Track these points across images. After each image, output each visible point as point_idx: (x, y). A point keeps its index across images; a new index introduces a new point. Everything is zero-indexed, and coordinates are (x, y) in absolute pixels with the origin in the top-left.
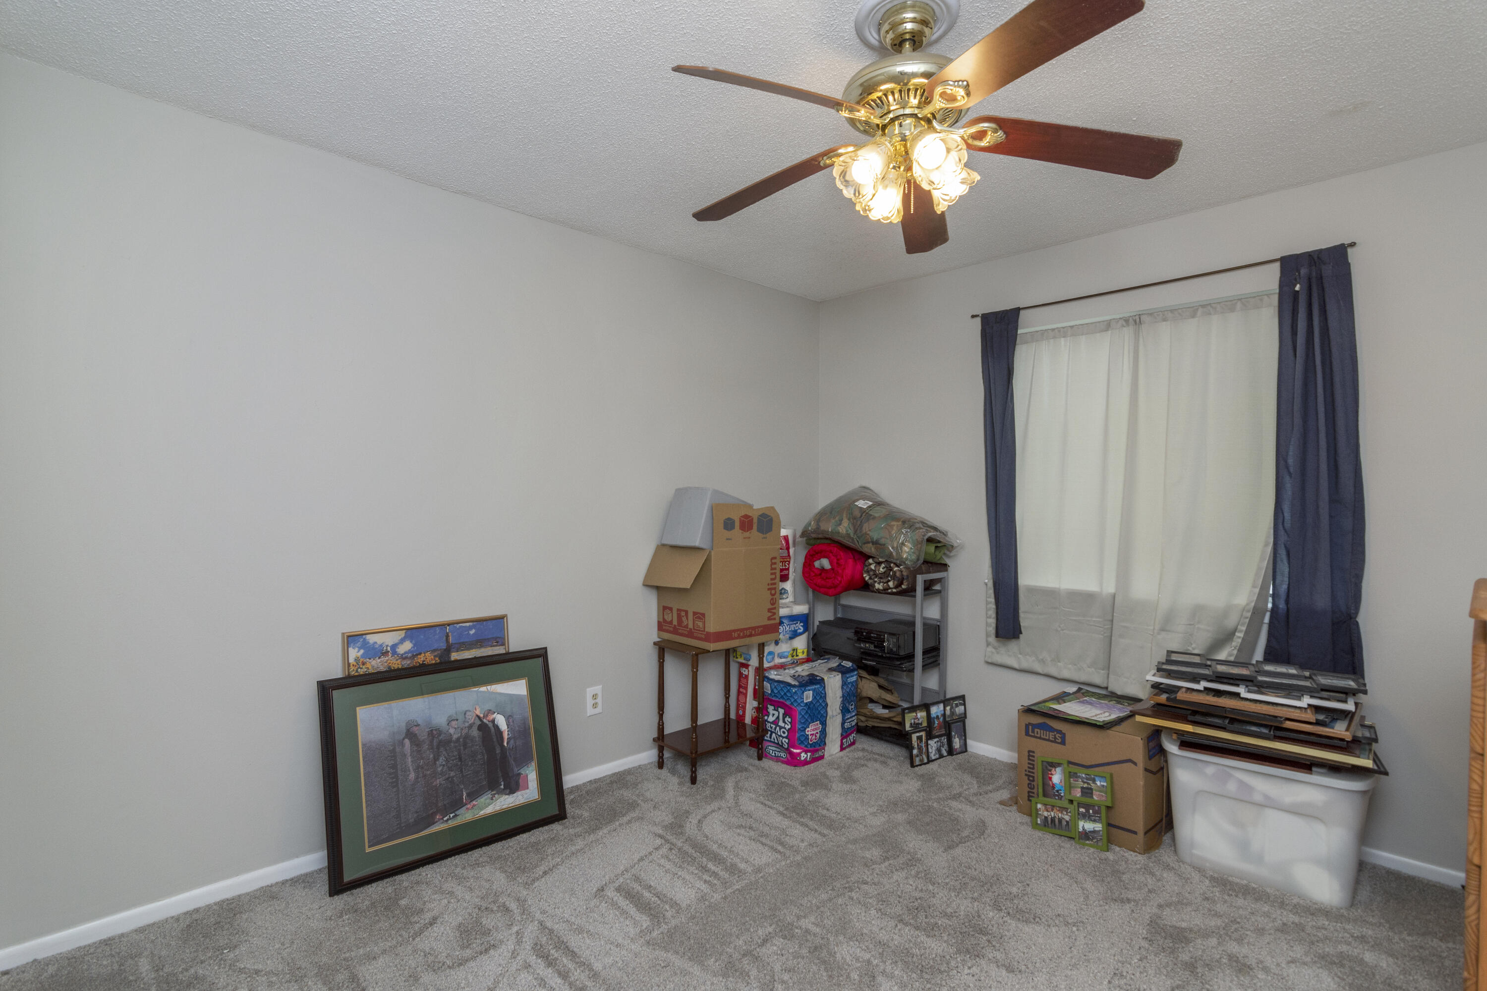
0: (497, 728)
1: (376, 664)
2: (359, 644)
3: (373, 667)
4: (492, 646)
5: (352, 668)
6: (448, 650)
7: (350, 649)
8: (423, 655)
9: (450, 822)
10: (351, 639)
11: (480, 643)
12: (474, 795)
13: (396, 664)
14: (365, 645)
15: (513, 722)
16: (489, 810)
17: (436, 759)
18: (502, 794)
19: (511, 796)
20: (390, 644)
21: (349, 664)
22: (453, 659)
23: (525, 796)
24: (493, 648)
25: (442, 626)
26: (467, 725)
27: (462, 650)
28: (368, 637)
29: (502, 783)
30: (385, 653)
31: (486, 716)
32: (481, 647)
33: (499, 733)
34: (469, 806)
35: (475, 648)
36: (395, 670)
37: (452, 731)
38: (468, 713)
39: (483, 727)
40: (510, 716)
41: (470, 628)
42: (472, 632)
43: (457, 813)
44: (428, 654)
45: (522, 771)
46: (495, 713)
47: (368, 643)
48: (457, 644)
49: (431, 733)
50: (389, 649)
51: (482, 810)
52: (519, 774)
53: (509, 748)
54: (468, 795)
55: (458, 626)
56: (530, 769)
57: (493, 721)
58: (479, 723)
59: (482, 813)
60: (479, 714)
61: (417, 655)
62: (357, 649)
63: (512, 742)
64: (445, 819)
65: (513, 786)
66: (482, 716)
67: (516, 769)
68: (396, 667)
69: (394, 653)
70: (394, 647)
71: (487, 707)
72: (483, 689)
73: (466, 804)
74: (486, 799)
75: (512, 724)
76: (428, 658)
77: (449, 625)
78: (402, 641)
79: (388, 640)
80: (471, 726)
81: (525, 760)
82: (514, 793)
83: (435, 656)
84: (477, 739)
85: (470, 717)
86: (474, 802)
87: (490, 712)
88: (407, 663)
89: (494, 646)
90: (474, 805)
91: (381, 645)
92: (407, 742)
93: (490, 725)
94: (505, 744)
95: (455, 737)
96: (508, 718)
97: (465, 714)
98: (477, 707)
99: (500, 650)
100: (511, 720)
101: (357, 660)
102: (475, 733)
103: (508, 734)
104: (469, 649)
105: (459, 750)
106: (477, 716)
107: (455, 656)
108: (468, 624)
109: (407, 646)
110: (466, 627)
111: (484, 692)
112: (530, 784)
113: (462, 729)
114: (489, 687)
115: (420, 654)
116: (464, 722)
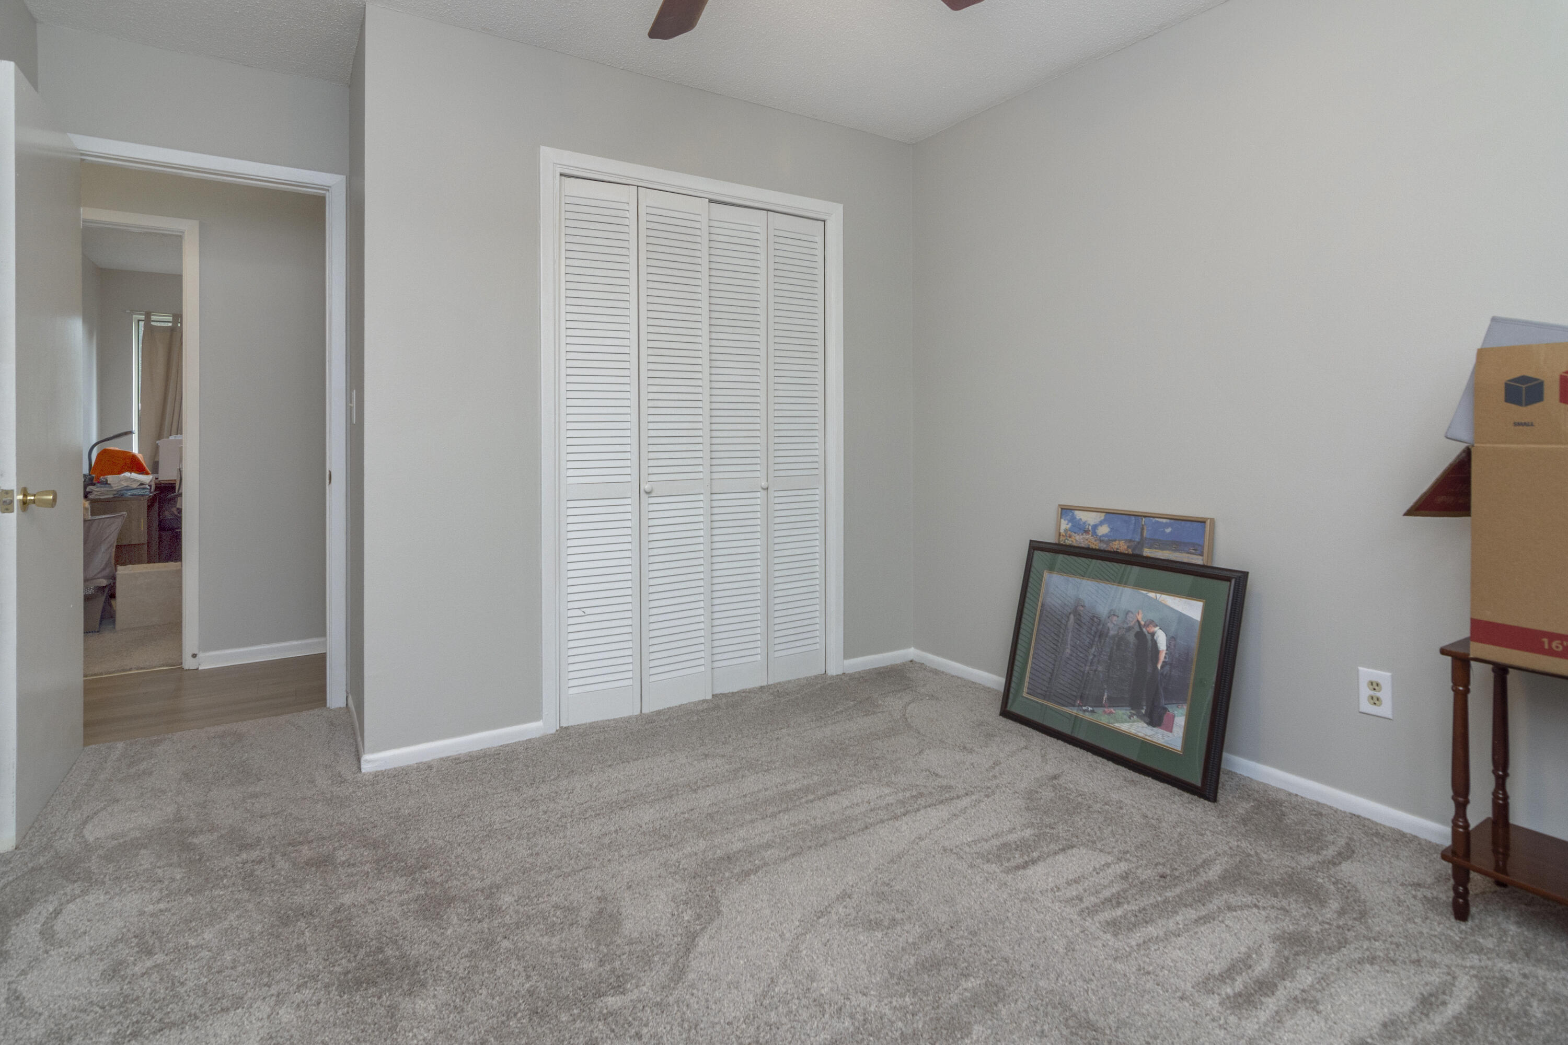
0: (1155, 643)
1: (1079, 540)
2: (1068, 517)
3: (1076, 541)
4: (1188, 553)
5: (1062, 538)
6: (1141, 544)
7: (1062, 520)
8: (1117, 542)
9: (1087, 713)
10: (1065, 511)
11: (1177, 545)
12: (1114, 702)
13: (1095, 545)
14: (1073, 520)
15: (1175, 646)
16: (1125, 727)
17: (1091, 646)
18: (1142, 719)
19: (1150, 728)
20: (1092, 523)
21: (1060, 534)
22: (1145, 554)
23: (1166, 738)
24: (1189, 555)
25: (1138, 516)
26: (1126, 626)
27: (1155, 548)
28: (1076, 513)
29: (1145, 708)
30: (1087, 532)
31: (1146, 625)
32: (1176, 550)
33: (1156, 651)
34: (1106, 710)
35: (1169, 550)
36: (1092, 549)
37: (1110, 625)
38: (1130, 615)
39: (1140, 635)
40: (1173, 637)
41: (1167, 525)
42: (1168, 530)
43: (1096, 709)
44: (1122, 543)
45: (1169, 707)
46: (1157, 626)
47: (1075, 518)
48: (1151, 539)
49: (1092, 619)
50: (1090, 528)
51: (1118, 722)
52: (1165, 709)
53: (1162, 674)
54: (1109, 698)
55: (1154, 520)
56: (1181, 711)
57: (1153, 634)
58: (1137, 629)
59: (1117, 725)
60: (1140, 620)
61: (1113, 540)
62: (1066, 522)
63: (1167, 668)
64: (1084, 708)
65: (1156, 718)
66: (1143, 623)
67: (1163, 702)
68: (1094, 547)
69: (1094, 533)
70: (1095, 527)
71: (1151, 616)
72: (1152, 595)
73: (1105, 707)
74: (1123, 714)
75: (1173, 647)
76: (1121, 546)
77: (1145, 517)
78: (1101, 523)
79: (1090, 519)
80: (1129, 629)
81: (1177, 697)
82: (1154, 726)
83: (1128, 547)
84: (1131, 646)
85: (1131, 619)
86: (1112, 709)
87: (1151, 623)
88: (1103, 546)
89: (1191, 553)
90: (1111, 713)
91: (1085, 523)
92: (1072, 616)
93: (1149, 637)
94: (1159, 666)
95: (1112, 633)
96: (1171, 640)
97: (1127, 614)
98: (1141, 612)
99: (1198, 560)
100: (1173, 643)
101: (1066, 531)
102: (1131, 638)
103: (1165, 658)
104: (1162, 549)
105: (1112, 648)
106: (1138, 621)
107: (1147, 552)
108: (1164, 521)
109: (1104, 530)
110: (1162, 523)
111: (1150, 598)
112: (1175, 729)
113: (1120, 628)
114: (1158, 595)
115: (1115, 540)
116: (1124, 622)
